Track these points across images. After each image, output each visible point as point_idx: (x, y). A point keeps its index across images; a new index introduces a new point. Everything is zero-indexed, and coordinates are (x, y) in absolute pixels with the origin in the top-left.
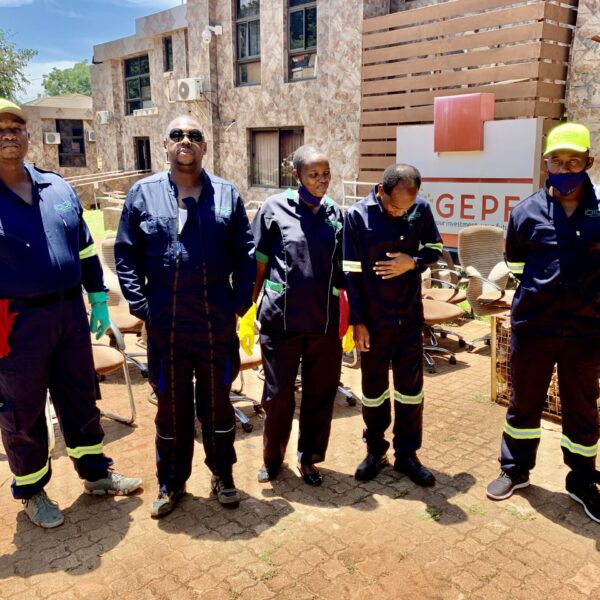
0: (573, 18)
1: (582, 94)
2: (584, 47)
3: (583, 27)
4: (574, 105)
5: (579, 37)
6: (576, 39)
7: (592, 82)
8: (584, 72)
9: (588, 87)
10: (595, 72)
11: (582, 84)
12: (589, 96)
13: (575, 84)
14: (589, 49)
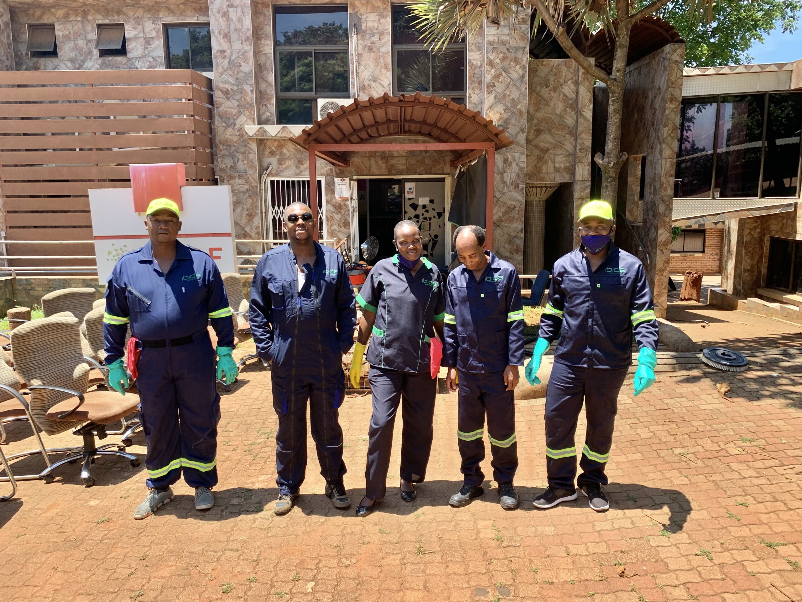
0: (211, 100)
1: (229, 162)
2: (224, 124)
3: (221, 109)
4: (223, 170)
5: (219, 116)
6: (217, 117)
7: (235, 153)
8: (228, 144)
9: (232, 156)
10: (236, 144)
11: (227, 153)
12: (235, 163)
13: (222, 153)
14: (229, 126)
